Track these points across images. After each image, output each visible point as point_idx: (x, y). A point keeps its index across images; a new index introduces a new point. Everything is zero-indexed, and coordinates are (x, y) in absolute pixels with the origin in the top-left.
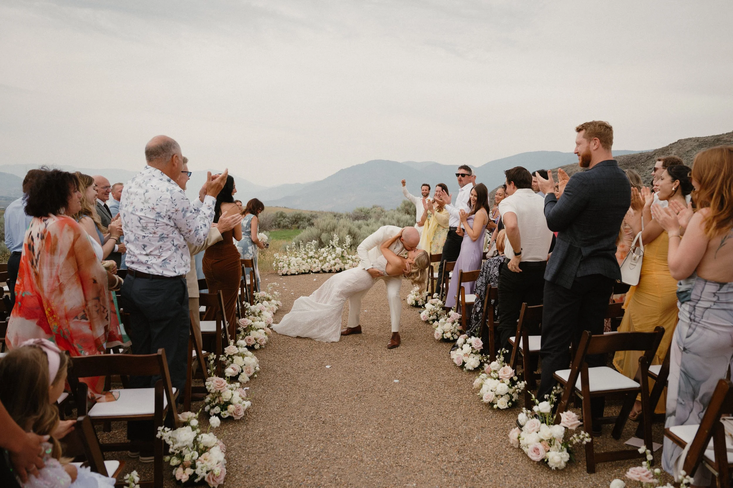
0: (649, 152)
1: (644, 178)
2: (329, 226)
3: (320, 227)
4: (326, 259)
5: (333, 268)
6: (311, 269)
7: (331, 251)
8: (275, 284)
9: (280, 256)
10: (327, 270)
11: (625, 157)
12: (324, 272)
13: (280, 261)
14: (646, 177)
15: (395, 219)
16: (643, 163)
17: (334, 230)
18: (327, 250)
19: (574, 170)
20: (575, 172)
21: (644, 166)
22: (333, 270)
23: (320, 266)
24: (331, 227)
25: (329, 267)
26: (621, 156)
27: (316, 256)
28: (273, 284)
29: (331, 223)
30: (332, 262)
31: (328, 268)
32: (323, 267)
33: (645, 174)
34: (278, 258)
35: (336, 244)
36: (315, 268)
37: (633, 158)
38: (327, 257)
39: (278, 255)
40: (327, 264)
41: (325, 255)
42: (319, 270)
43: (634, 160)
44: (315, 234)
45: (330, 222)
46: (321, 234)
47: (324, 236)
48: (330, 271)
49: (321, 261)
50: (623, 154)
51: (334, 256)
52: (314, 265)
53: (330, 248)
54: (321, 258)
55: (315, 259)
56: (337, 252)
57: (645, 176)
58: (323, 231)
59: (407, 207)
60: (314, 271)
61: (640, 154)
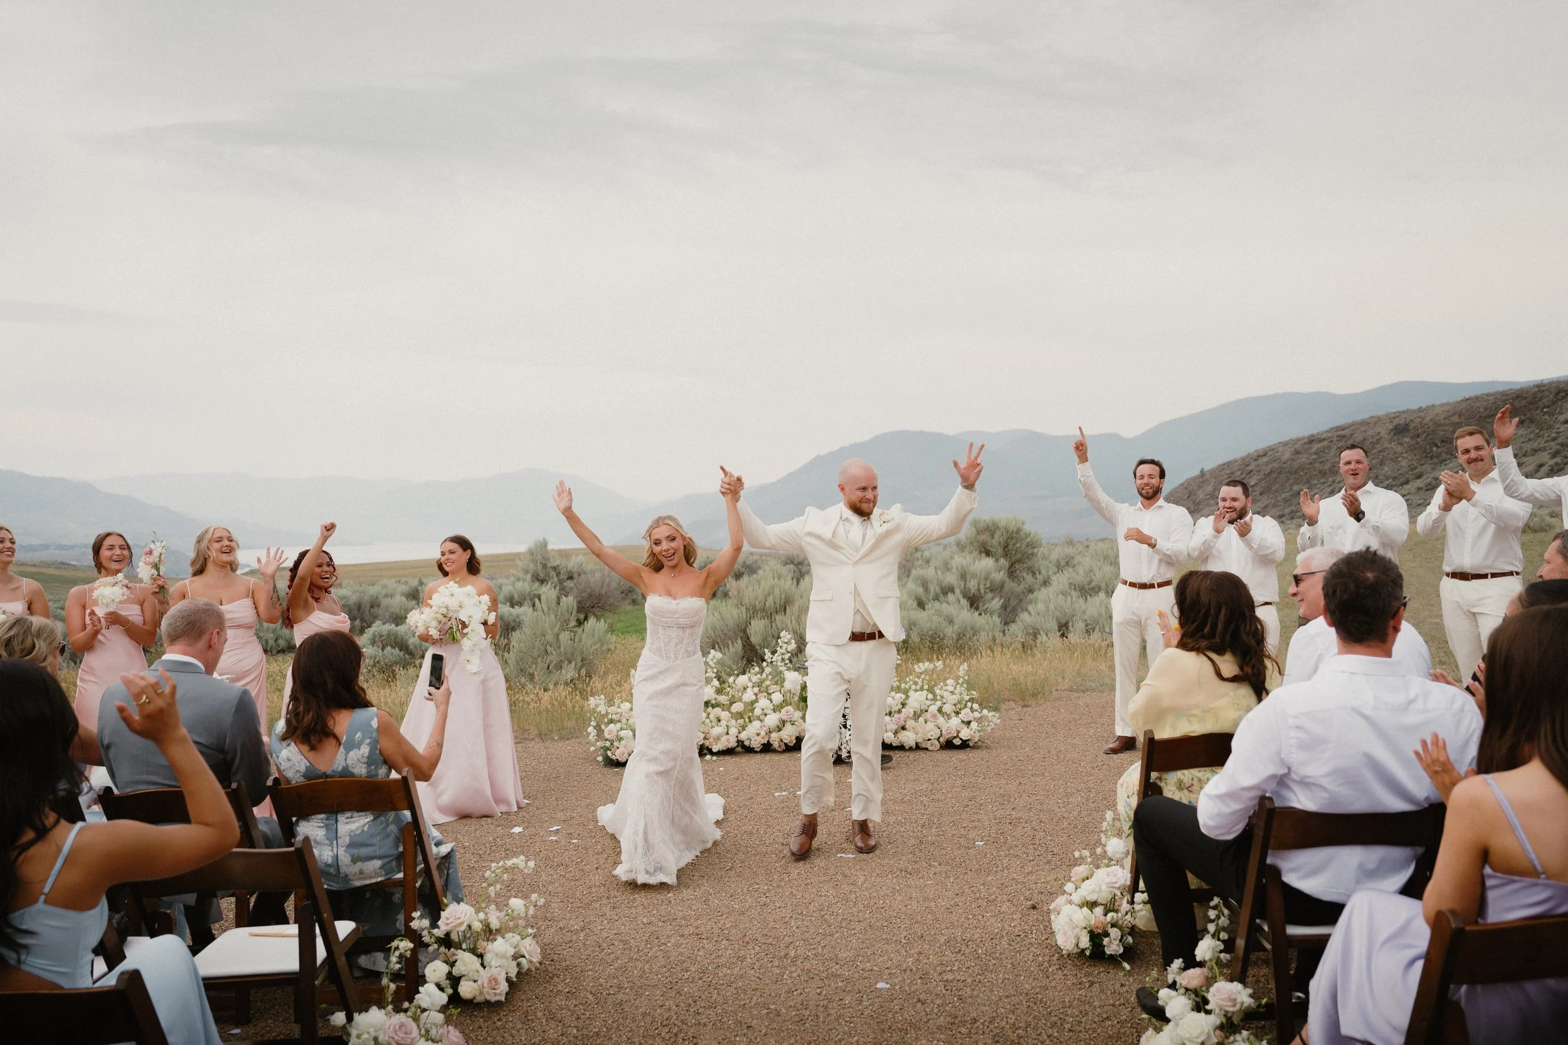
0: (1558, 382)
1: (1552, 444)
2: (770, 599)
3: (746, 601)
4: (752, 710)
5: (774, 736)
6: (707, 743)
7: (768, 683)
8: (519, 861)
9: (610, 702)
10: (756, 743)
11: (1499, 397)
12: (749, 750)
13: (611, 721)
14: (1560, 440)
15: (954, 570)
16: (1548, 407)
17: (785, 610)
18: (755, 679)
19: (1371, 432)
20: (1373, 437)
21: (1551, 414)
22: (776, 745)
23: (733, 731)
24: (778, 601)
25: (763, 733)
26: (1488, 395)
27: (723, 699)
28: (509, 863)
29: (777, 591)
30: (772, 719)
31: (759, 738)
32: (743, 736)
33: (1554, 435)
34: (602, 709)
35: (783, 660)
36: (718, 739)
37: (1518, 397)
38: (756, 701)
39: (602, 702)
40: (756, 724)
41: (749, 696)
42: (733, 743)
43: (1523, 403)
44: (731, 623)
45: (773, 588)
46: (748, 623)
47: (757, 629)
48: (767, 748)
49: (740, 715)
50: (1491, 390)
51: (777, 698)
52: (717, 730)
53: (764, 675)
54: (737, 707)
55: (718, 710)
56: (788, 685)
57: (1554, 439)
58: (754, 611)
59: (985, 537)
60: (715, 749)
61: (1538, 386)
